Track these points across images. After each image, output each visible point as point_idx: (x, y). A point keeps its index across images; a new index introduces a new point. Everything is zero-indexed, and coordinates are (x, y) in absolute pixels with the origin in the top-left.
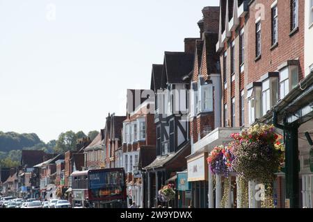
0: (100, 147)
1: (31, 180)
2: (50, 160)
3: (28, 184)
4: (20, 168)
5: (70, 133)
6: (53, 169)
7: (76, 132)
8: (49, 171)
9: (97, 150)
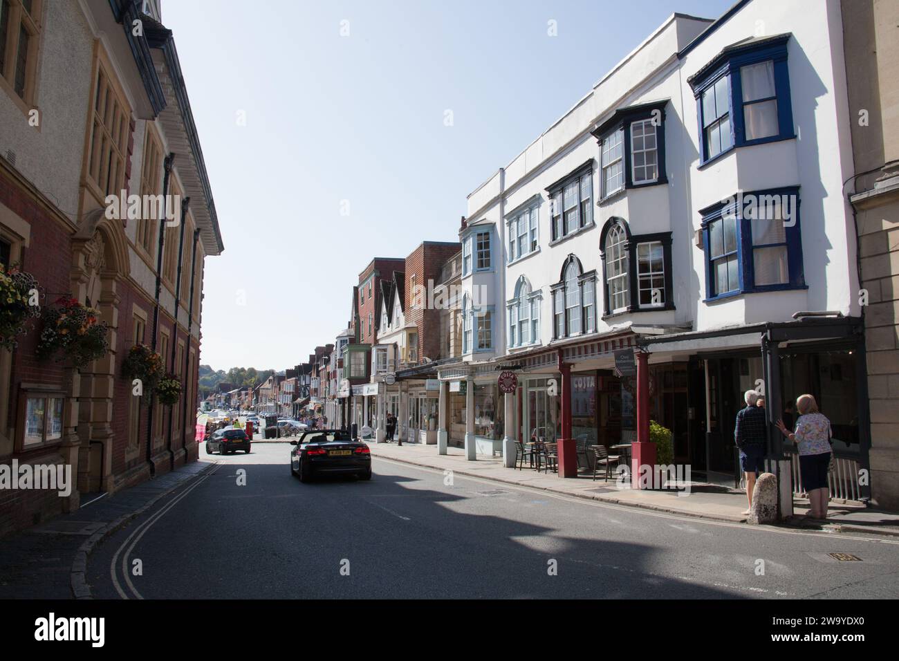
0: (269, 388)
1: (225, 400)
2: (236, 390)
3: (223, 401)
4: (217, 393)
5: (236, 369)
6: (239, 395)
7: (240, 367)
8: (236, 396)
9: (267, 389)
